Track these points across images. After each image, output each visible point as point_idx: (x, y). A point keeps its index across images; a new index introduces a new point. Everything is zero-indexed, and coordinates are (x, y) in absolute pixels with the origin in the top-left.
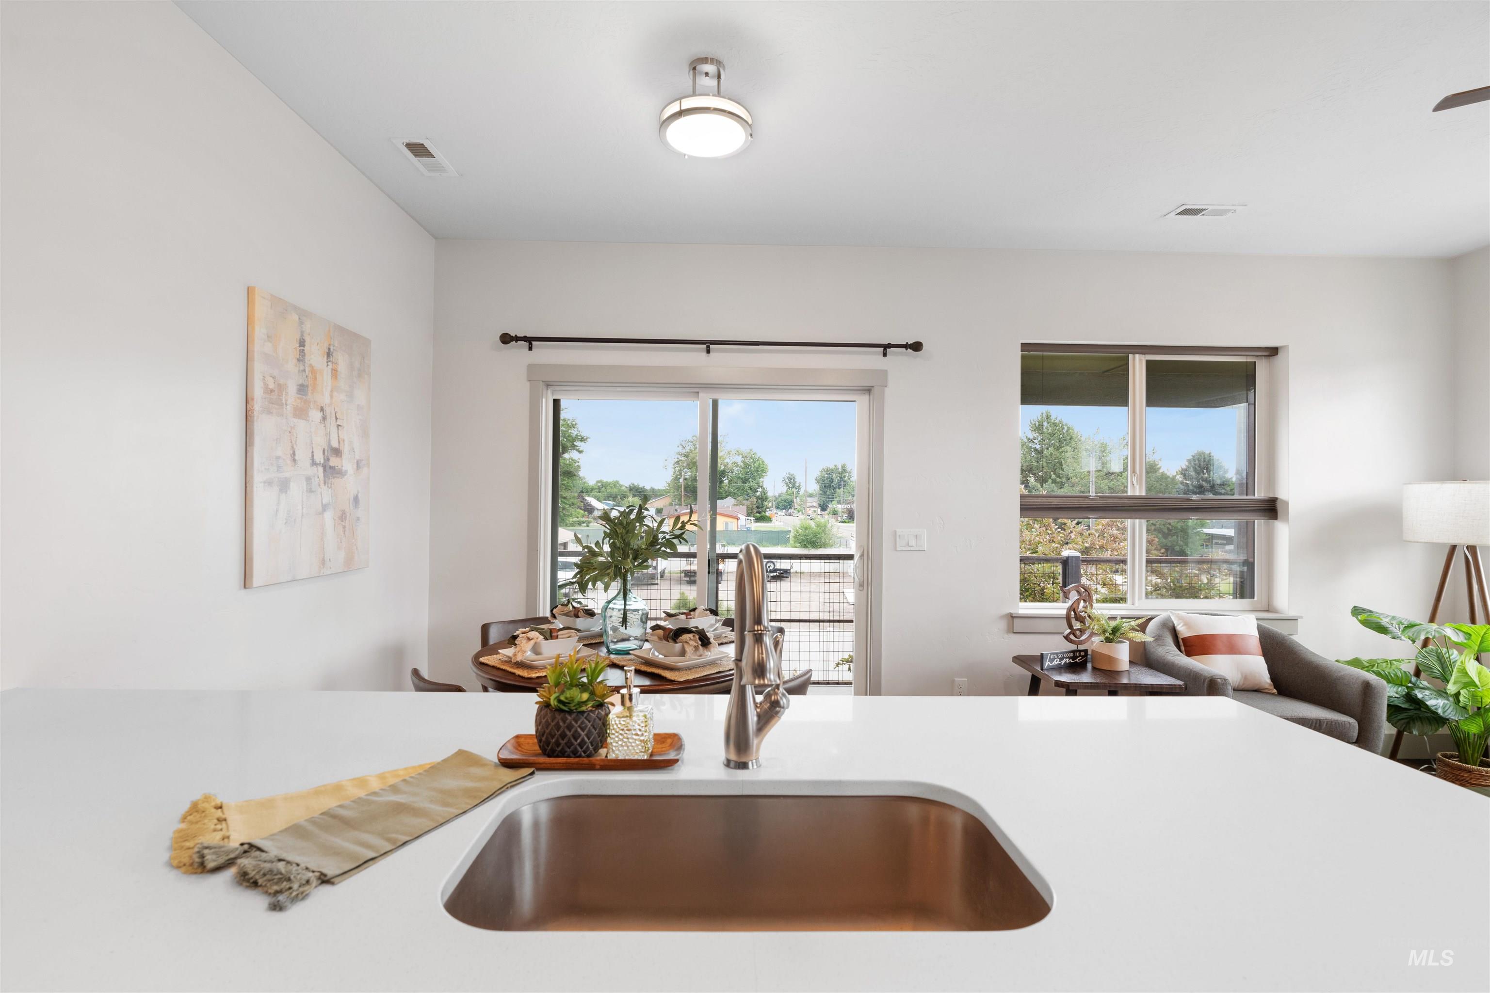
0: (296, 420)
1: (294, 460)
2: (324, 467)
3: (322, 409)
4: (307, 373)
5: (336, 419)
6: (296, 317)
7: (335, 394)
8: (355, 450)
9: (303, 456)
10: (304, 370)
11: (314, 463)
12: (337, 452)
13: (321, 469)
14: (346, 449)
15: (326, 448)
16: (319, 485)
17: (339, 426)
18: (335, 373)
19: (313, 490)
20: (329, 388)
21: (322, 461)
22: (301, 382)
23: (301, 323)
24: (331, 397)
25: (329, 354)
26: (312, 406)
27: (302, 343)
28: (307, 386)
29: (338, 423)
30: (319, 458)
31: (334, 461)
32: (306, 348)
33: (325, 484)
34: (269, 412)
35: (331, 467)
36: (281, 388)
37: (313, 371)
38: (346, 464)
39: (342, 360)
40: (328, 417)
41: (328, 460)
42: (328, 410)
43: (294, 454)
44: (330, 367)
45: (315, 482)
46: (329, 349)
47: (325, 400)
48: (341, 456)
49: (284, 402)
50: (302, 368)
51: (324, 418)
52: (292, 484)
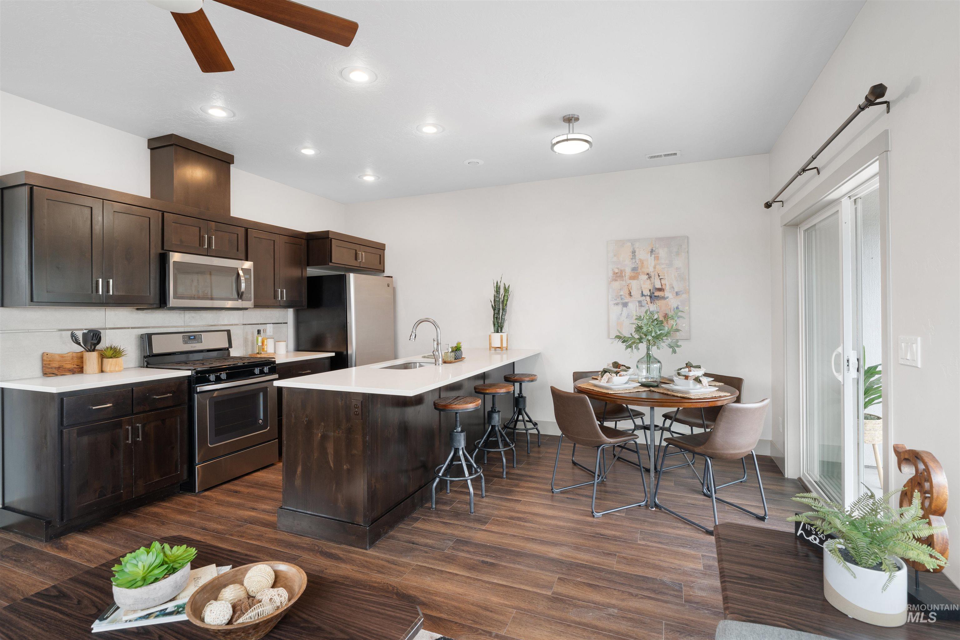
0: (631, 281)
1: (631, 295)
2: (651, 297)
3: (648, 274)
4: (637, 262)
5: (659, 276)
6: (630, 244)
7: (657, 267)
8: (675, 287)
9: (636, 293)
10: (636, 262)
11: (643, 295)
12: (660, 290)
13: (648, 298)
14: (667, 288)
15: (652, 289)
16: (647, 304)
17: (661, 279)
18: (657, 258)
19: (643, 305)
20: (653, 264)
21: (649, 294)
22: (633, 266)
23: (632, 245)
24: (655, 268)
25: (652, 251)
26: (641, 274)
27: (634, 252)
28: (638, 267)
29: (661, 277)
30: (646, 292)
31: (657, 294)
32: (636, 254)
33: (651, 303)
34: (616, 280)
35: (655, 296)
36: (622, 271)
37: (642, 262)
38: (667, 294)
39: (662, 253)
40: (653, 277)
41: (654, 293)
42: (652, 274)
43: (630, 293)
44: (653, 256)
45: (644, 303)
46: (652, 250)
47: (651, 270)
48: (664, 291)
49: (624, 275)
50: (634, 261)
51: (650, 277)
52: (629, 304)
